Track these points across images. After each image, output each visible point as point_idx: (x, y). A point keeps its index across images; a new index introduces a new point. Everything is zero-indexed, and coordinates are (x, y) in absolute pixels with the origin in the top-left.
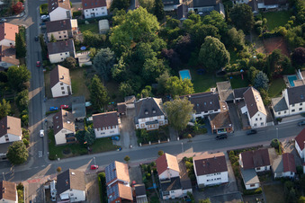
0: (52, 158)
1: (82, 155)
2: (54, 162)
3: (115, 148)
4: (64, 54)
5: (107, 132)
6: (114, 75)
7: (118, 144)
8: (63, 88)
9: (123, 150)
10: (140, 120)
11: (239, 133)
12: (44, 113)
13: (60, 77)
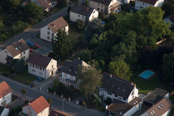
4: (81, 16)
6: (91, 43)
7: (36, 83)
8: (49, 33)
10: (63, 74)
13: (52, 23)
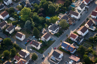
0: (42, 53)
1: (48, 48)
2: (43, 53)
3: (54, 41)
5: (48, 39)
6: (33, 26)
7: (53, 40)
8: (24, 37)
9: (57, 41)
10: (54, 32)
11: (77, 22)
12: (25, 46)
